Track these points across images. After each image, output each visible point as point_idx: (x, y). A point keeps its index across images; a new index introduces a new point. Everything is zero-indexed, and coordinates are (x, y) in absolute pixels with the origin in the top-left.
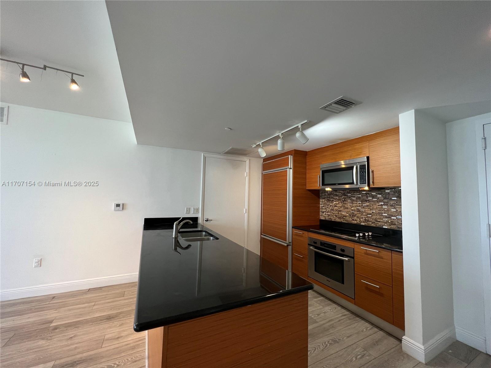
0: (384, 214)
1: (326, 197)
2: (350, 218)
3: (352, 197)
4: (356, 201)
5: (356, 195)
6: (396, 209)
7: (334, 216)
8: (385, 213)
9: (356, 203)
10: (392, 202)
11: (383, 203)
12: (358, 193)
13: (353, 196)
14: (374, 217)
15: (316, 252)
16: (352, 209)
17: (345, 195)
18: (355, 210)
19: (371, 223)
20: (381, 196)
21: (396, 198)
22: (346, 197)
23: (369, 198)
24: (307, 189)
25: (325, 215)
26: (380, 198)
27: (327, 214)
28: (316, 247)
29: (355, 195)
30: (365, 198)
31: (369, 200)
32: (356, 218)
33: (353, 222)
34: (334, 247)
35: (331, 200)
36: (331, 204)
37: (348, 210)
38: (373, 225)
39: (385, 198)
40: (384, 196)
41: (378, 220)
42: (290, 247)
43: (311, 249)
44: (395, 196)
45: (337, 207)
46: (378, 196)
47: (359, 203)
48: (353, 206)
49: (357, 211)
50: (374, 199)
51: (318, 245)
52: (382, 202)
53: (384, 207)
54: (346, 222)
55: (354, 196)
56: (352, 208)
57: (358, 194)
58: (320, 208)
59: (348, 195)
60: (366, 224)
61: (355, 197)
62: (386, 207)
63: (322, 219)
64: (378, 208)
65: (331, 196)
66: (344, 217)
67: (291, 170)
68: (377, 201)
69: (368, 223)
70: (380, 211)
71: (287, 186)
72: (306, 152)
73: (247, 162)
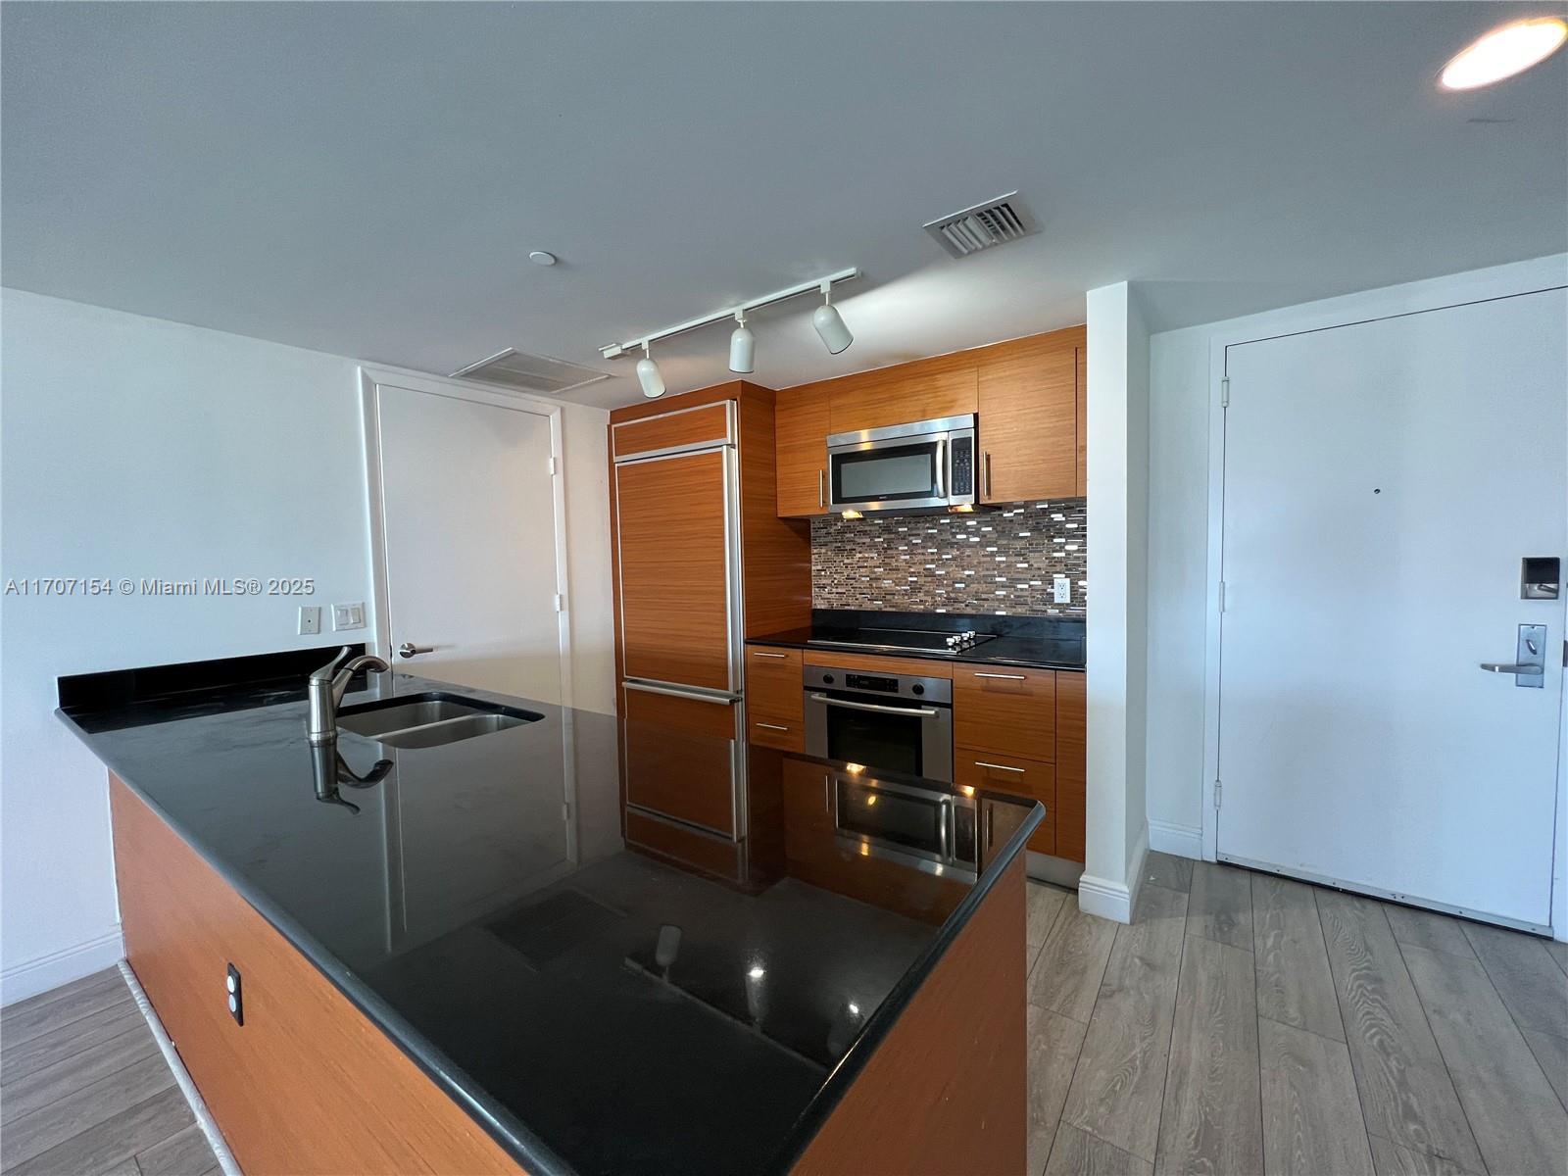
0: (997, 579)
1: (830, 538)
2: (906, 597)
3: (909, 535)
4: (923, 547)
5: (923, 528)
6: (1028, 562)
7: (858, 596)
8: (1001, 576)
9: (923, 554)
10: (1019, 545)
11: (995, 549)
12: (929, 522)
13: (914, 532)
14: (974, 587)
15: (831, 708)
16: (912, 570)
17: (890, 532)
18: (919, 573)
19: (963, 605)
20: (990, 529)
21: (1029, 534)
22: (893, 536)
23: (958, 537)
24: (779, 516)
25: (829, 596)
26: (988, 536)
27: (834, 590)
28: (832, 694)
29: (918, 529)
30: (948, 536)
31: (956, 543)
32: (922, 594)
33: (915, 607)
34: (892, 685)
35: (848, 548)
36: (846, 561)
37: (900, 576)
38: (969, 611)
39: (1002, 533)
40: (999, 528)
41: (983, 596)
42: (740, 707)
43: (815, 700)
44: (1026, 528)
45: (866, 567)
46: (983, 529)
47: (932, 553)
48: (913, 564)
49: (925, 576)
50: (971, 540)
51: (840, 685)
52: (994, 546)
53: (997, 559)
54: (894, 610)
55: (918, 532)
56: (910, 567)
58: (813, 574)
59: (900, 529)
60: (950, 609)
61: (918, 535)
62: (1004, 559)
63: (819, 607)
64: (984, 562)
65: (848, 535)
66: (888, 597)
67: (735, 452)
68: (983, 545)
69: (957, 605)
70: (987, 570)
71: (723, 507)
72: (774, 392)
73: (555, 419)
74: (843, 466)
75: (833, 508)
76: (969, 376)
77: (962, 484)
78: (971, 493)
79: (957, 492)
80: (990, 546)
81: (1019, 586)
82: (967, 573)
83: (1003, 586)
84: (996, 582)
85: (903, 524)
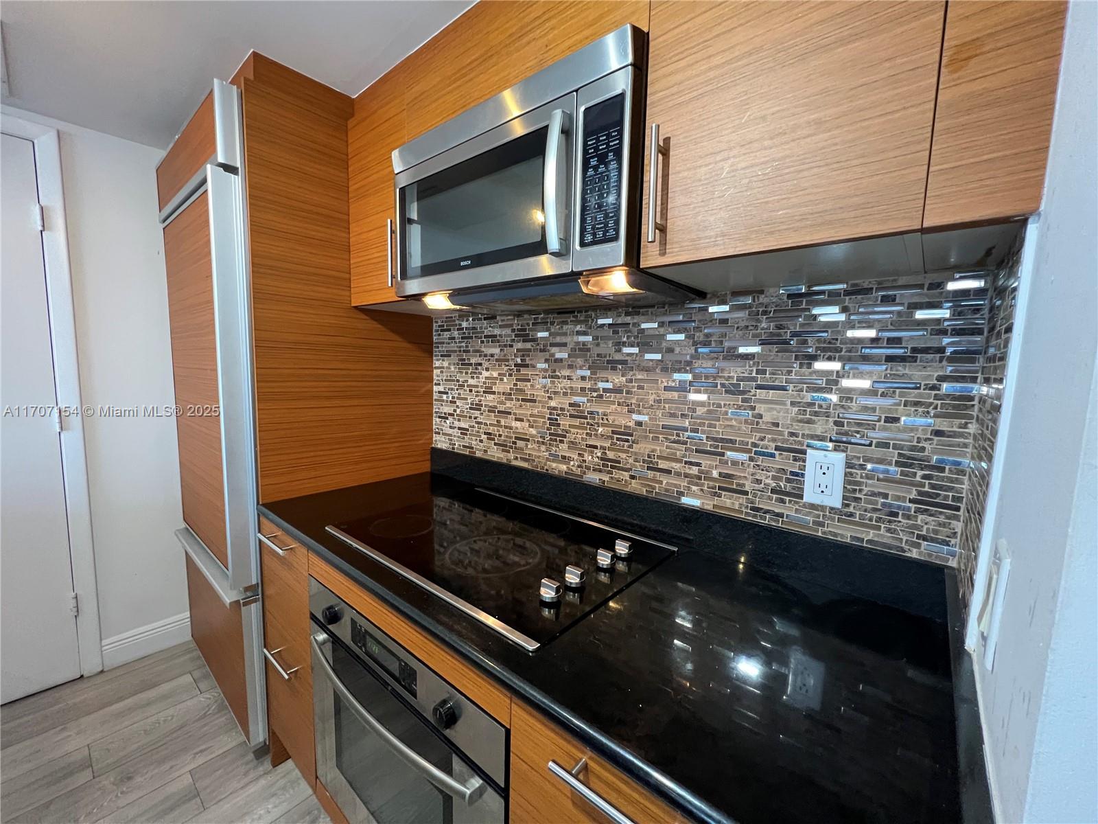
0: (690, 437)
1: (453, 346)
2: (543, 448)
3: (552, 345)
4: (570, 367)
5: (572, 333)
6: (753, 408)
7: (483, 436)
8: (696, 432)
9: (569, 378)
10: (735, 371)
11: (689, 377)
12: (580, 322)
13: (558, 339)
14: (643, 448)
16: (553, 404)
17: (526, 338)
18: (562, 409)
19: (626, 475)
20: (681, 337)
21: (758, 350)
22: (528, 345)
23: (626, 350)
24: (354, 304)
25: (450, 431)
26: (677, 350)
27: (457, 424)
29: (565, 334)
30: (607, 348)
31: (624, 362)
32: (565, 446)
33: (554, 465)
35: (473, 361)
36: (471, 382)
37: (535, 412)
38: (635, 487)
41: (663, 465)
44: (754, 336)
45: (494, 393)
46: (670, 337)
47: (583, 378)
48: (555, 393)
49: (571, 416)
50: (648, 356)
52: (686, 372)
53: (693, 397)
54: (526, 465)
55: (564, 340)
56: (550, 398)
57: (578, 328)
58: (435, 396)
60: (606, 478)
61: (565, 345)
62: (703, 397)
63: (439, 446)
64: (667, 401)
66: (520, 444)
68: (667, 368)
69: (617, 474)
70: (673, 415)
79: (592, 237)
80: (679, 371)
81: (730, 455)
82: (635, 417)
83: (698, 450)
84: (686, 442)
85: (545, 325)
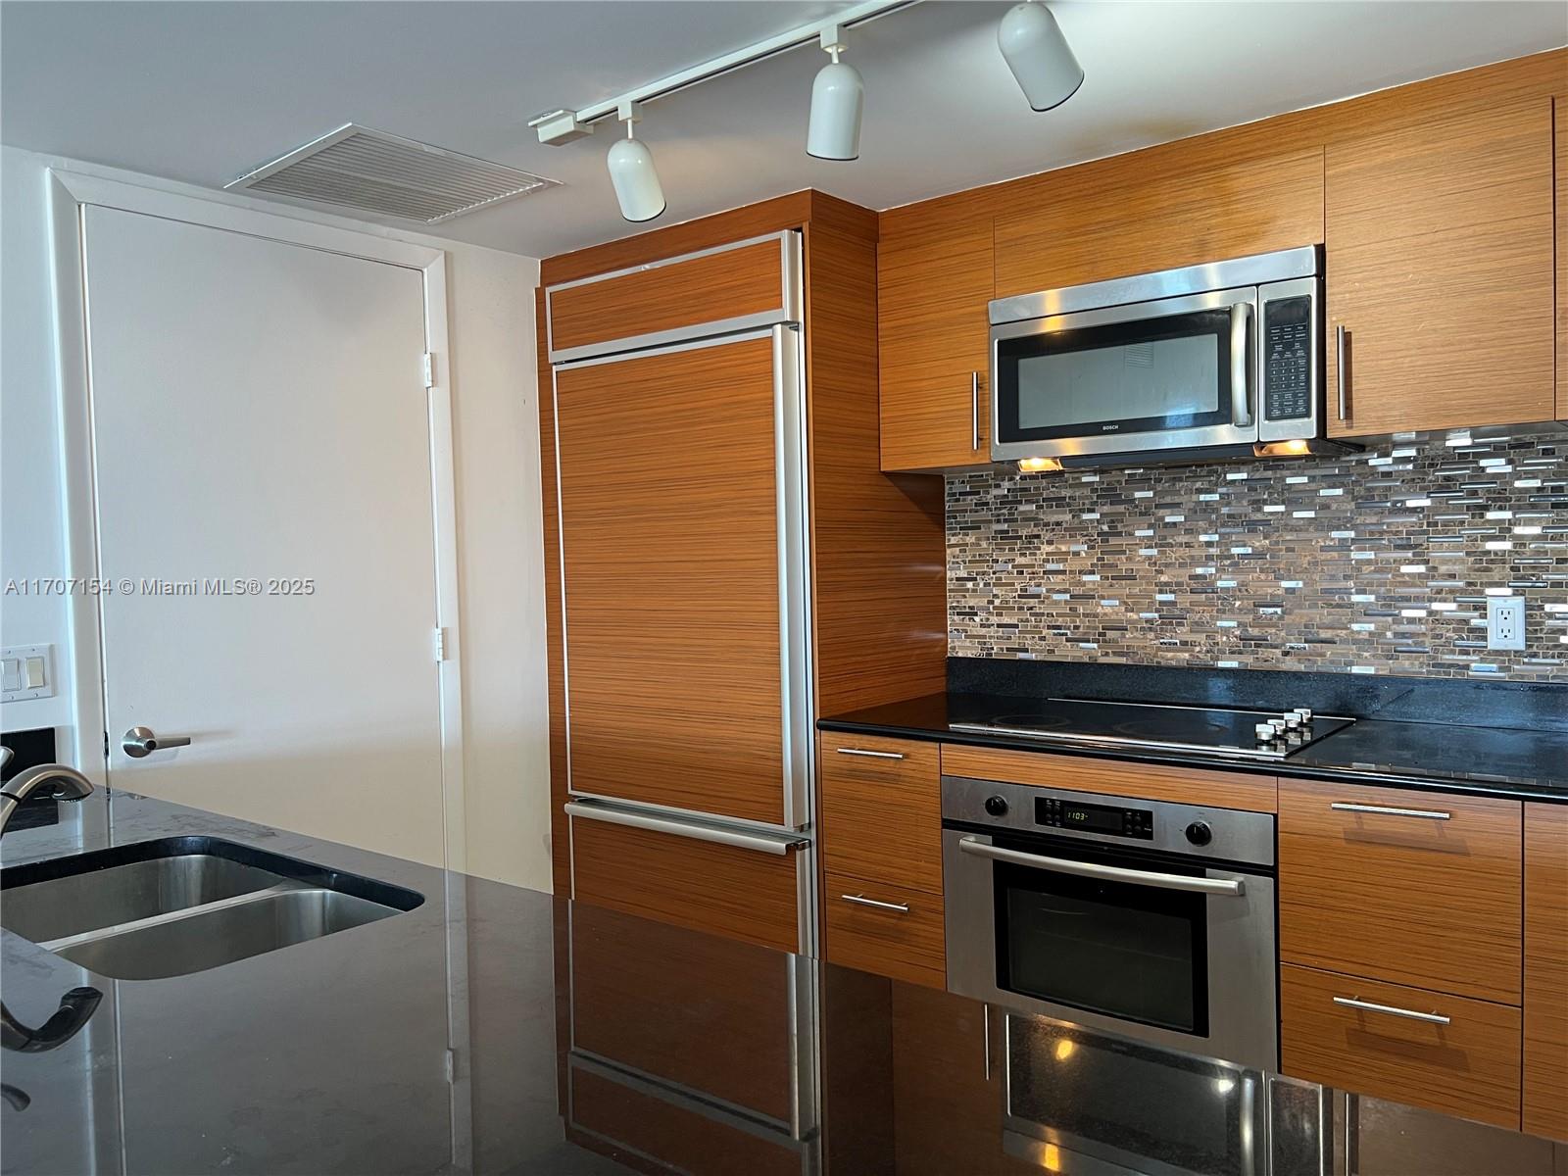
0: (1355, 598)
1: (985, 514)
2: (1152, 635)
3: (1159, 507)
4: (1189, 531)
5: (1190, 492)
6: (1427, 562)
7: (1045, 632)
8: (1363, 592)
9: (1188, 545)
10: (1403, 524)
11: (1352, 534)
13: (1168, 500)
14: (1300, 616)
15: (1001, 867)
16: (1164, 578)
17: (1116, 500)
18: (1178, 584)
19: (1278, 652)
20: (1339, 492)
21: (1426, 502)
22: (1121, 508)
23: (1268, 509)
24: (884, 469)
25: (983, 631)
26: (1334, 507)
27: (995, 620)
28: (1003, 838)
29: (1178, 492)
30: (1243, 508)
31: (1266, 523)
32: (1185, 629)
33: (1170, 655)
34: (1141, 822)
35: (1024, 532)
36: (1020, 560)
37: (1136, 590)
38: (1290, 664)
39: (1365, 501)
40: (1359, 490)
41: (1324, 634)
42: (806, 860)
43: (965, 850)
44: (1422, 489)
45: (1063, 572)
46: (1322, 492)
47: (1209, 544)
48: (1167, 565)
49: (1192, 592)
50: (1296, 515)
51: (1021, 819)
52: (1347, 529)
53: (1355, 555)
54: (1123, 660)
55: (1177, 500)
56: (1162, 572)
57: (1198, 485)
58: (949, 585)
59: (1138, 495)
60: (1250, 659)
61: (1178, 505)
62: (1371, 555)
63: (960, 655)
64: (1325, 563)
65: (1022, 508)
66: (1110, 634)
67: (798, 339)
68: (1320, 525)
69: (1263, 653)
70: (1333, 578)
71: (774, 450)
72: (872, 217)
73: (433, 276)
74: (1022, 362)
75: (1001, 451)
76: (1304, 167)
77: (1289, 396)
78: (1308, 415)
79: (1277, 413)
80: (1338, 529)
81: (1406, 613)
82: (1285, 584)
83: (1367, 613)
84: (1352, 605)
85: (1143, 482)
